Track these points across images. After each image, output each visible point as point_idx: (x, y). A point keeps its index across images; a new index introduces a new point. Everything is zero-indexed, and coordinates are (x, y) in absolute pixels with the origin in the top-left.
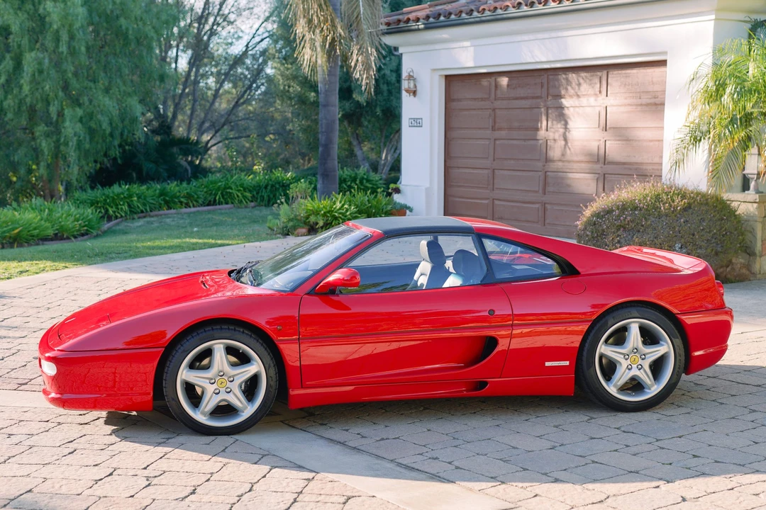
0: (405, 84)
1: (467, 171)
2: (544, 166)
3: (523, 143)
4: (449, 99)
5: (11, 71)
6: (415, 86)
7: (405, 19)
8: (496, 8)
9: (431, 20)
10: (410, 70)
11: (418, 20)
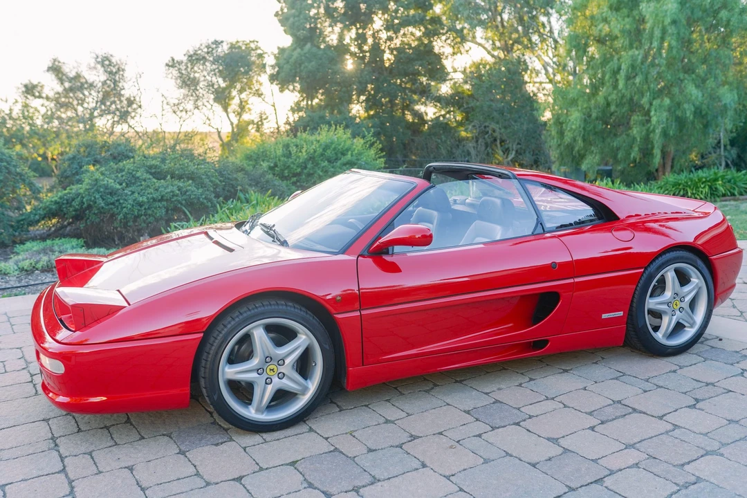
5: (616, 69)
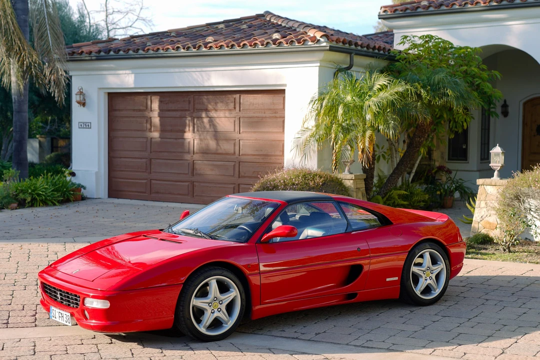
0: (75, 98)
1: (127, 160)
2: (192, 156)
3: (175, 141)
4: (111, 109)
6: (85, 100)
7: (80, 52)
8: (158, 49)
9: (102, 54)
10: (80, 88)
11: (91, 52)
